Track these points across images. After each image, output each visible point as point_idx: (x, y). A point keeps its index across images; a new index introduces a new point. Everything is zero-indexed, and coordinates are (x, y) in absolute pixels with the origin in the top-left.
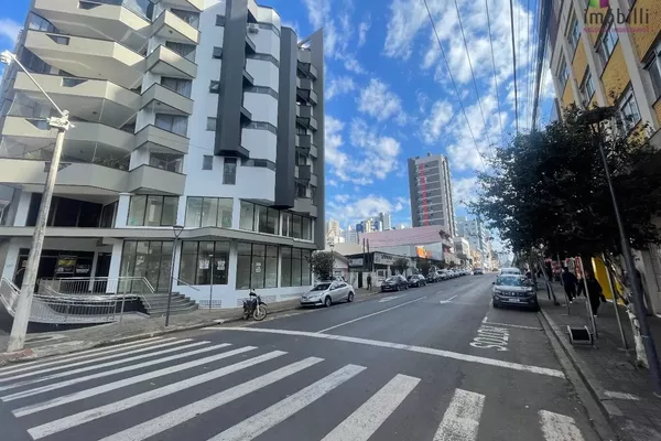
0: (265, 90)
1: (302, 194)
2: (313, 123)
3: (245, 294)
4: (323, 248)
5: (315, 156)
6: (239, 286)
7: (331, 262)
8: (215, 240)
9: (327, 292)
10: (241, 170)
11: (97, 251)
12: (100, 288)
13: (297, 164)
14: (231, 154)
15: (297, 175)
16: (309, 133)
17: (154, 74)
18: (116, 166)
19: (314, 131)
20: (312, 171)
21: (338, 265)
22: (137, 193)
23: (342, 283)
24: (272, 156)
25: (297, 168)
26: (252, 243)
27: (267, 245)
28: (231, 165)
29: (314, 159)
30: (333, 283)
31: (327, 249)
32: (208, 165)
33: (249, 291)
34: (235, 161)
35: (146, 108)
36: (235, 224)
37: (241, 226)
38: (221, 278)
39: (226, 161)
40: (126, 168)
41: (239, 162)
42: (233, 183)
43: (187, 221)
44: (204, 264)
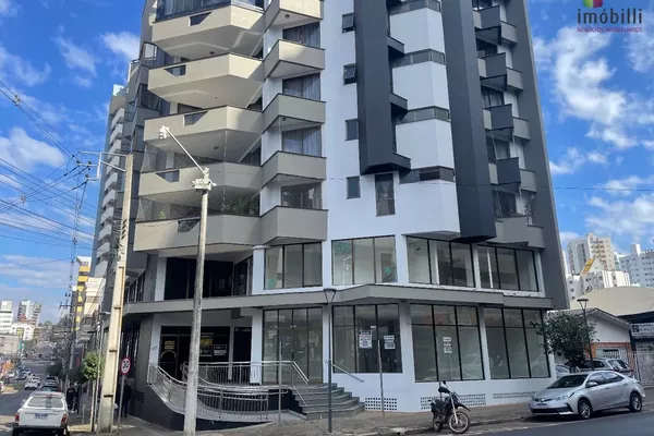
0: (423, 55)
1: (508, 211)
2: (514, 80)
3: (431, 390)
4: (565, 305)
5: (525, 136)
6: (419, 377)
7: (588, 330)
8: (376, 303)
9: (580, 391)
10: (402, 191)
11: (233, 325)
12: (243, 376)
13: (492, 159)
14: (384, 170)
15: (494, 179)
16: (508, 99)
17: (274, 79)
18: (246, 213)
19: (517, 93)
20: (521, 165)
21: (601, 336)
22: (273, 244)
23: (615, 375)
24: (447, 159)
25: (493, 168)
26: (432, 304)
27: (456, 306)
28: (385, 185)
29: (523, 142)
30: (592, 375)
31: (574, 307)
32: (353, 190)
33: (436, 385)
34: (390, 178)
35: (271, 129)
36: (403, 277)
37: (411, 278)
38: (392, 363)
39: (378, 179)
40: (257, 214)
41: (396, 180)
42: (392, 212)
43: (335, 278)
44: (365, 341)
